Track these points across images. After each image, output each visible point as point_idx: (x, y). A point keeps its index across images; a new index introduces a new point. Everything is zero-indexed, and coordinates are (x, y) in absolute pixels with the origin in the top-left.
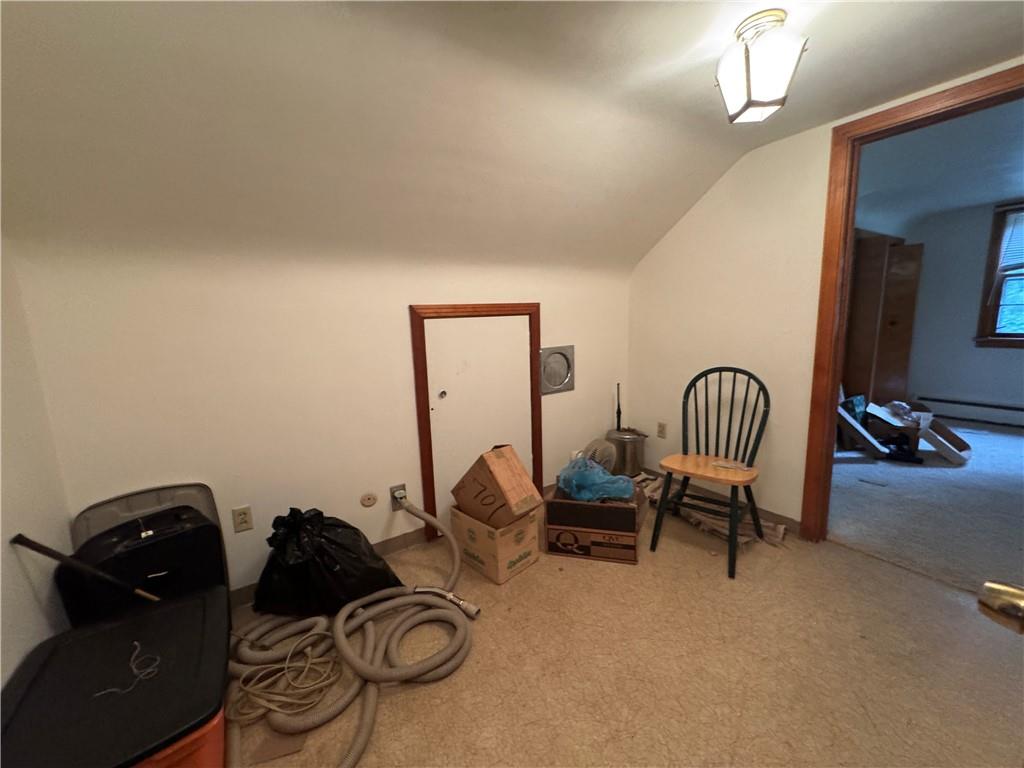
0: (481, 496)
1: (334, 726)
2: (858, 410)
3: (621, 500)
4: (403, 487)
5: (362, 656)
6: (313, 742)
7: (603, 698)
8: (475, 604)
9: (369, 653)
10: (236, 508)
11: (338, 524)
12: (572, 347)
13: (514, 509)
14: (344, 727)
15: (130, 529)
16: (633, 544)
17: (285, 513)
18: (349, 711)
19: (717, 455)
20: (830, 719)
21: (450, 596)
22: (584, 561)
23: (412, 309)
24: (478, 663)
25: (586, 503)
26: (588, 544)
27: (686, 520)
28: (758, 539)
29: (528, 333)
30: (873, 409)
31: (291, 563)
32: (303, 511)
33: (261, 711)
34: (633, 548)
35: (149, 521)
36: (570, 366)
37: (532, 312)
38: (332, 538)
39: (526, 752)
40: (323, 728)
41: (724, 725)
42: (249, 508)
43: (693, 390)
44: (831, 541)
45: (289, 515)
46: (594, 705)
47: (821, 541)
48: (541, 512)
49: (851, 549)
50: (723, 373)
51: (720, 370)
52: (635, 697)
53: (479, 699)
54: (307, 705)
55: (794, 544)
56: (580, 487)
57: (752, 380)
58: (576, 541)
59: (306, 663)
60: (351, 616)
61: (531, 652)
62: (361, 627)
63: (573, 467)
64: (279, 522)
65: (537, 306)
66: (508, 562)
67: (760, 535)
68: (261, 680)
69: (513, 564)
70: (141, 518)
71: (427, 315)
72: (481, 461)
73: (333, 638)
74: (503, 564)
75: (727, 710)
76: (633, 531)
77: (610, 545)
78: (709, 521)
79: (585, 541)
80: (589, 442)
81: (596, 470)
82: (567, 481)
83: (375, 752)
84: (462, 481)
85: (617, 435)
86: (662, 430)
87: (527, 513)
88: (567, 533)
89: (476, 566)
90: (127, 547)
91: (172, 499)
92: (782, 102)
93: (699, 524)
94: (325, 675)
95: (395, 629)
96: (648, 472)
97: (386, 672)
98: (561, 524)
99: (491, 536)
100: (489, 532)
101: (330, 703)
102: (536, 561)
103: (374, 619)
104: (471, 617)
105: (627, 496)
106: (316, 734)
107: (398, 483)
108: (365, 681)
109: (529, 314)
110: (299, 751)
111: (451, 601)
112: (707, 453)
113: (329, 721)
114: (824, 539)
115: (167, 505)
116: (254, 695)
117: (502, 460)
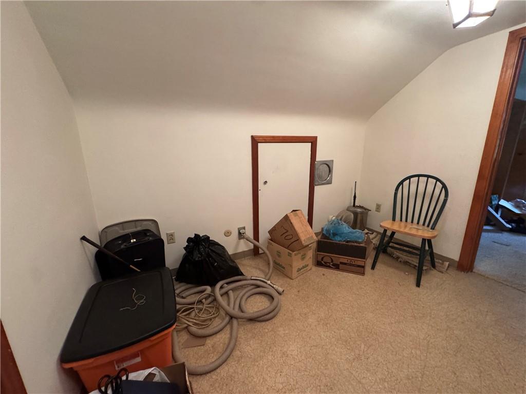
0: (284, 236)
1: (218, 336)
2: (493, 203)
3: (356, 242)
4: (244, 228)
5: (229, 305)
6: (209, 342)
7: (350, 338)
8: (282, 287)
9: (232, 305)
10: (168, 232)
11: (215, 244)
12: (333, 161)
13: (303, 242)
14: (223, 337)
15: (126, 238)
16: (363, 265)
17: (193, 236)
18: (225, 330)
19: (412, 222)
20: (478, 363)
21: (269, 282)
22: (336, 272)
23: (253, 137)
24: (285, 315)
25: (338, 242)
26: (339, 263)
27: (390, 255)
28: (432, 268)
29: (310, 152)
30: (503, 202)
31: (197, 259)
32: (201, 236)
33: (186, 325)
34: (363, 267)
35: (134, 235)
36: (330, 171)
37: (313, 141)
38: (214, 249)
39: (313, 359)
40: (214, 336)
41: (417, 359)
42: (174, 233)
43: (401, 186)
44: (474, 272)
45: (194, 237)
46: (346, 341)
47: (469, 273)
48: (314, 245)
49: (487, 278)
50: (420, 178)
51: (419, 176)
52: (368, 340)
53: (287, 332)
54: (205, 325)
55: (453, 273)
56: (335, 234)
57: (438, 182)
58: (332, 261)
59: (203, 306)
60: (221, 287)
61: (311, 313)
62: (227, 293)
63: (331, 224)
64: (189, 240)
65: (316, 138)
66: (297, 268)
67: (434, 266)
68: (183, 312)
69: (299, 270)
70: (131, 233)
71: (259, 141)
72: (286, 218)
73: (214, 296)
74: (295, 270)
75: (418, 352)
76: (364, 259)
77: (351, 265)
78: (404, 257)
79: (336, 261)
80: (339, 212)
81: (344, 226)
82: (328, 231)
83: (238, 350)
84: (274, 227)
85: (353, 209)
86: (378, 207)
87: (308, 245)
88: (327, 257)
89: (281, 269)
90: (126, 246)
91: (141, 226)
92: (491, 14)
93: (398, 258)
94: (212, 313)
95: (244, 295)
96: (368, 229)
97: (241, 314)
98: (324, 252)
99: (290, 255)
100: (289, 253)
101: (215, 325)
102: (311, 269)
103: (232, 290)
104: (280, 294)
105: (360, 240)
106: (211, 338)
107: (242, 226)
108: (232, 317)
109: (312, 142)
110: (204, 345)
111: (269, 285)
112: (406, 221)
113: (216, 333)
114: (472, 271)
115: (139, 229)
116: (182, 318)
117: (297, 217)
